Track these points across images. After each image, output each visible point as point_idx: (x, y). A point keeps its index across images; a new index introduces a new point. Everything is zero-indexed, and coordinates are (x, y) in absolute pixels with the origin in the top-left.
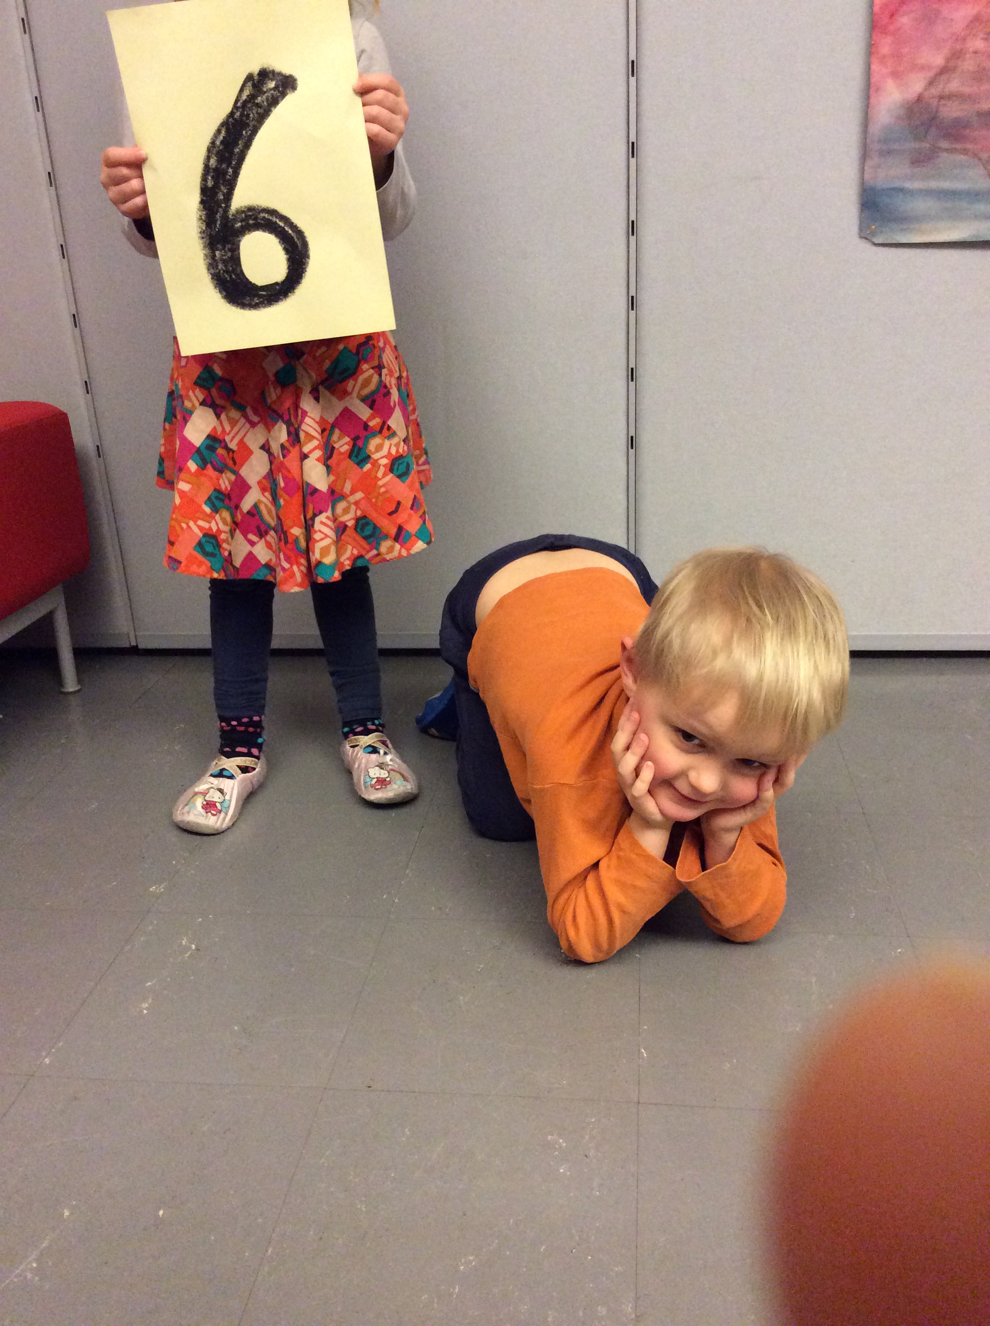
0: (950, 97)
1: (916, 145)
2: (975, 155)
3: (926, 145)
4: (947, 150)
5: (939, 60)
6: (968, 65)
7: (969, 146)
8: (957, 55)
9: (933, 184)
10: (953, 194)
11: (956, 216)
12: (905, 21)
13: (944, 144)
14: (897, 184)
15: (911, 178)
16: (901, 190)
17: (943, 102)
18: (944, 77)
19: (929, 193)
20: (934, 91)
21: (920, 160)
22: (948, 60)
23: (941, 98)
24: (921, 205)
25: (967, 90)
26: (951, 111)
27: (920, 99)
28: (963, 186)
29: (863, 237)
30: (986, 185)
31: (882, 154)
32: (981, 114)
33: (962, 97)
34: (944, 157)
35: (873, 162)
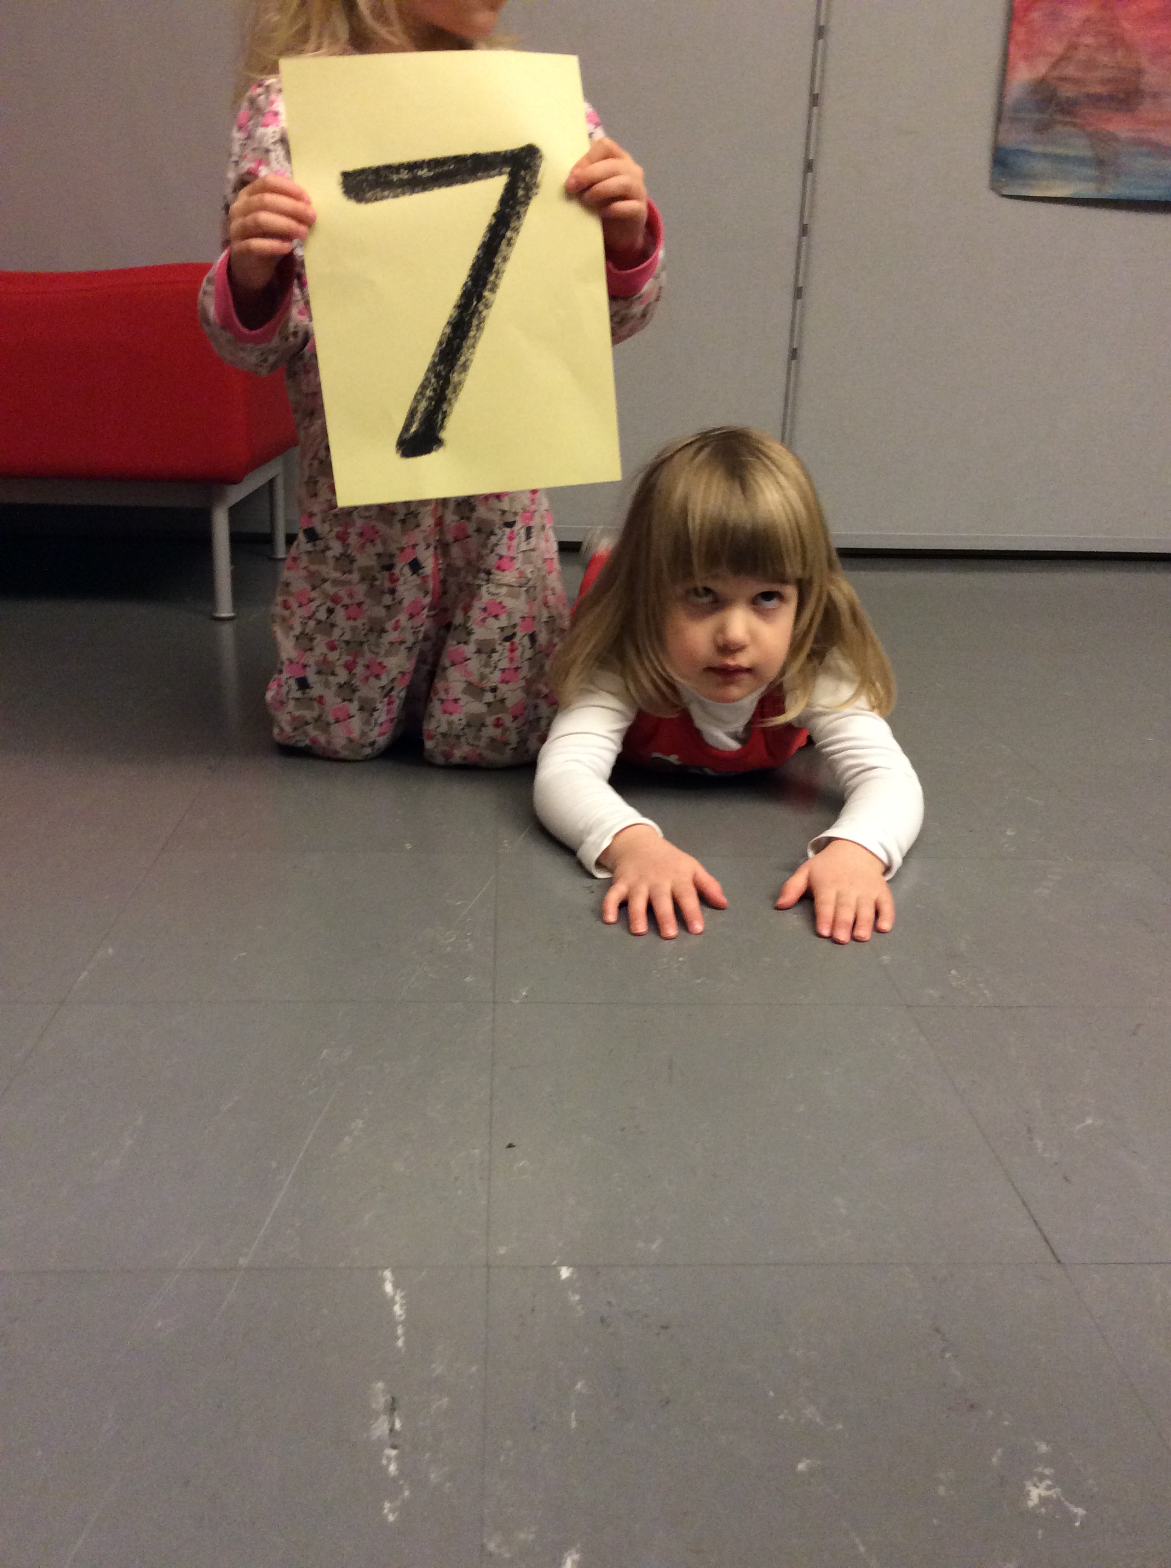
0: (1066, 79)
2: (1082, 128)
3: (1046, 116)
4: (1060, 122)
5: (1059, 49)
6: (1081, 55)
8: (1073, 47)
10: (1066, 159)
11: (1063, 177)
12: (1036, 15)
13: (1059, 117)
14: (1023, 147)
15: (1034, 142)
16: (1023, 151)
17: (1061, 83)
18: (1063, 63)
20: (1056, 74)
21: (1042, 128)
22: (1066, 50)
23: (1060, 79)
24: (1039, 166)
25: (1079, 75)
27: (1044, 79)
28: (1071, 152)
29: (993, 189)
30: (1087, 153)
31: (1014, 120)
32: (1088, 96)
33: (1076, 81)
34: (1059, 128)
35: (1004, 127)
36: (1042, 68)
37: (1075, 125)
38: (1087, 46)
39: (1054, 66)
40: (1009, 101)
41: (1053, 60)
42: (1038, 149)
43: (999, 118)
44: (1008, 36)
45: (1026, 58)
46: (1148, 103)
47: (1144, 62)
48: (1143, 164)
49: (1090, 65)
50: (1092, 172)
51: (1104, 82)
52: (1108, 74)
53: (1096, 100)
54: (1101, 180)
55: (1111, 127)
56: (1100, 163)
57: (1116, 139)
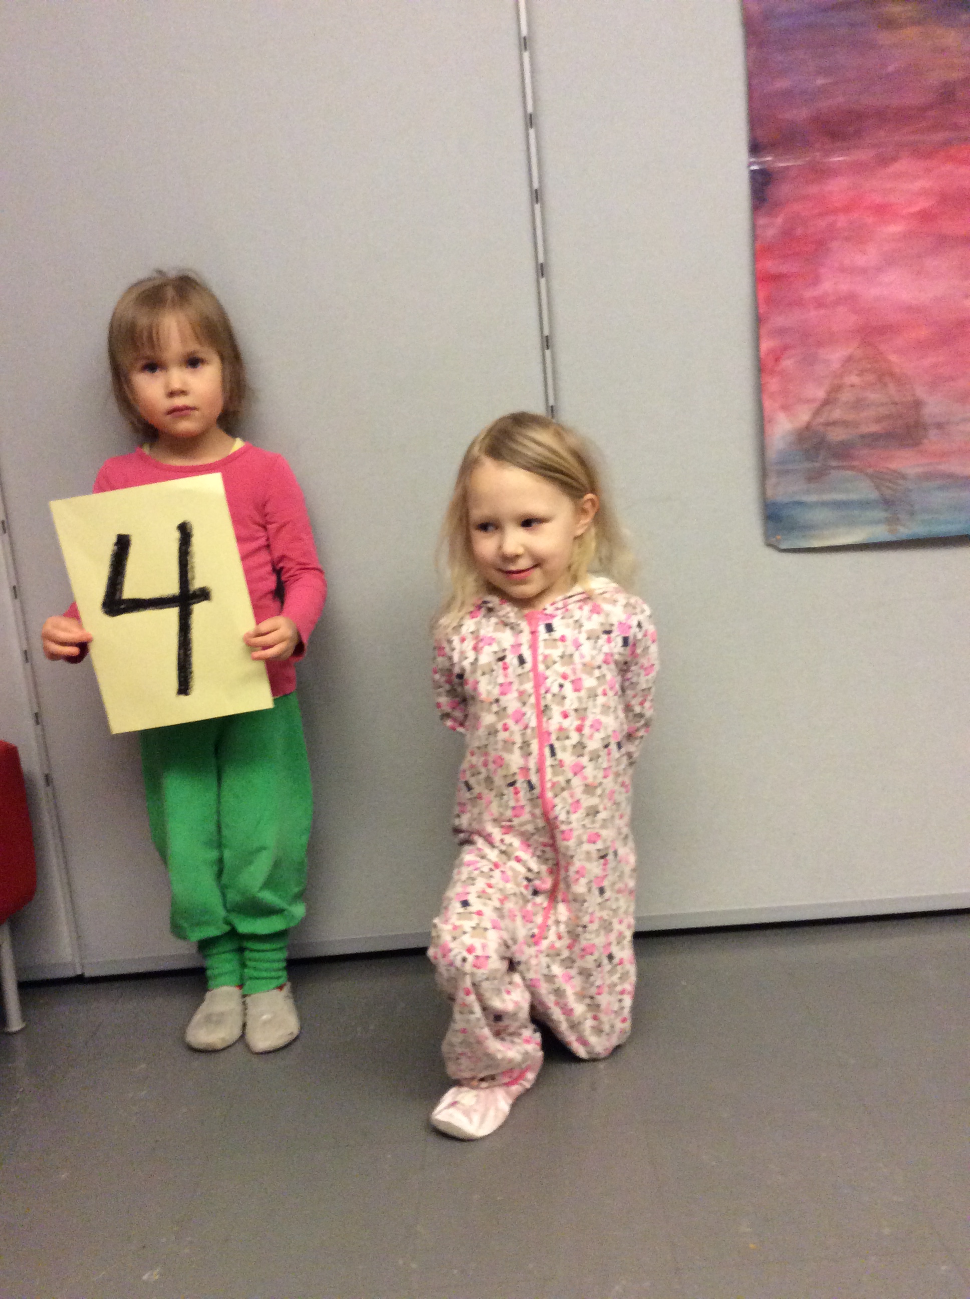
0: (834, 423)
2: (861, 471)
3: (817, 465)
4: (838, 468)
6: (846, 396)
7: (855, 463)
8: (836, 389)
9: (828, 497)
10: (846, 504)
11: (852, 523)
13: (834, 463)
14: (796, 498)
15: (808, 492)
16: (800, 503)
17: (829, 428)
18: (828, 408)
19: (824, 504)
20: (821, 420)
21: (815, 477)
23: (828, 424)
24: (818, 515)
25: (849, 417)
27: (808, 427)
28: (854, 496)
29: (770, 545)
30: (874, 495)
31: (781, 473)
32: (863, 437)
33: (845, 423)
34: (834, 473)
35: (772, 480)
36: (804, 416)
37: (852, 468)
38: (852, 386)
39: (817, 413)
40: (772, 454)
41: (815, 405)
42: (813, 498)
43: (764, 473)
44: (760, 390)
45: (785, 408)
46: (933, 434)
47: (921, 392)
48: (939, 498)
49: (858, 404)
50: (881, 514)
51: (878, 420)
52: (883, 411)
53: (872, 440)
54: (893, 521)
55: (893, 466)
56: (887, 503)
57: (904, 477)
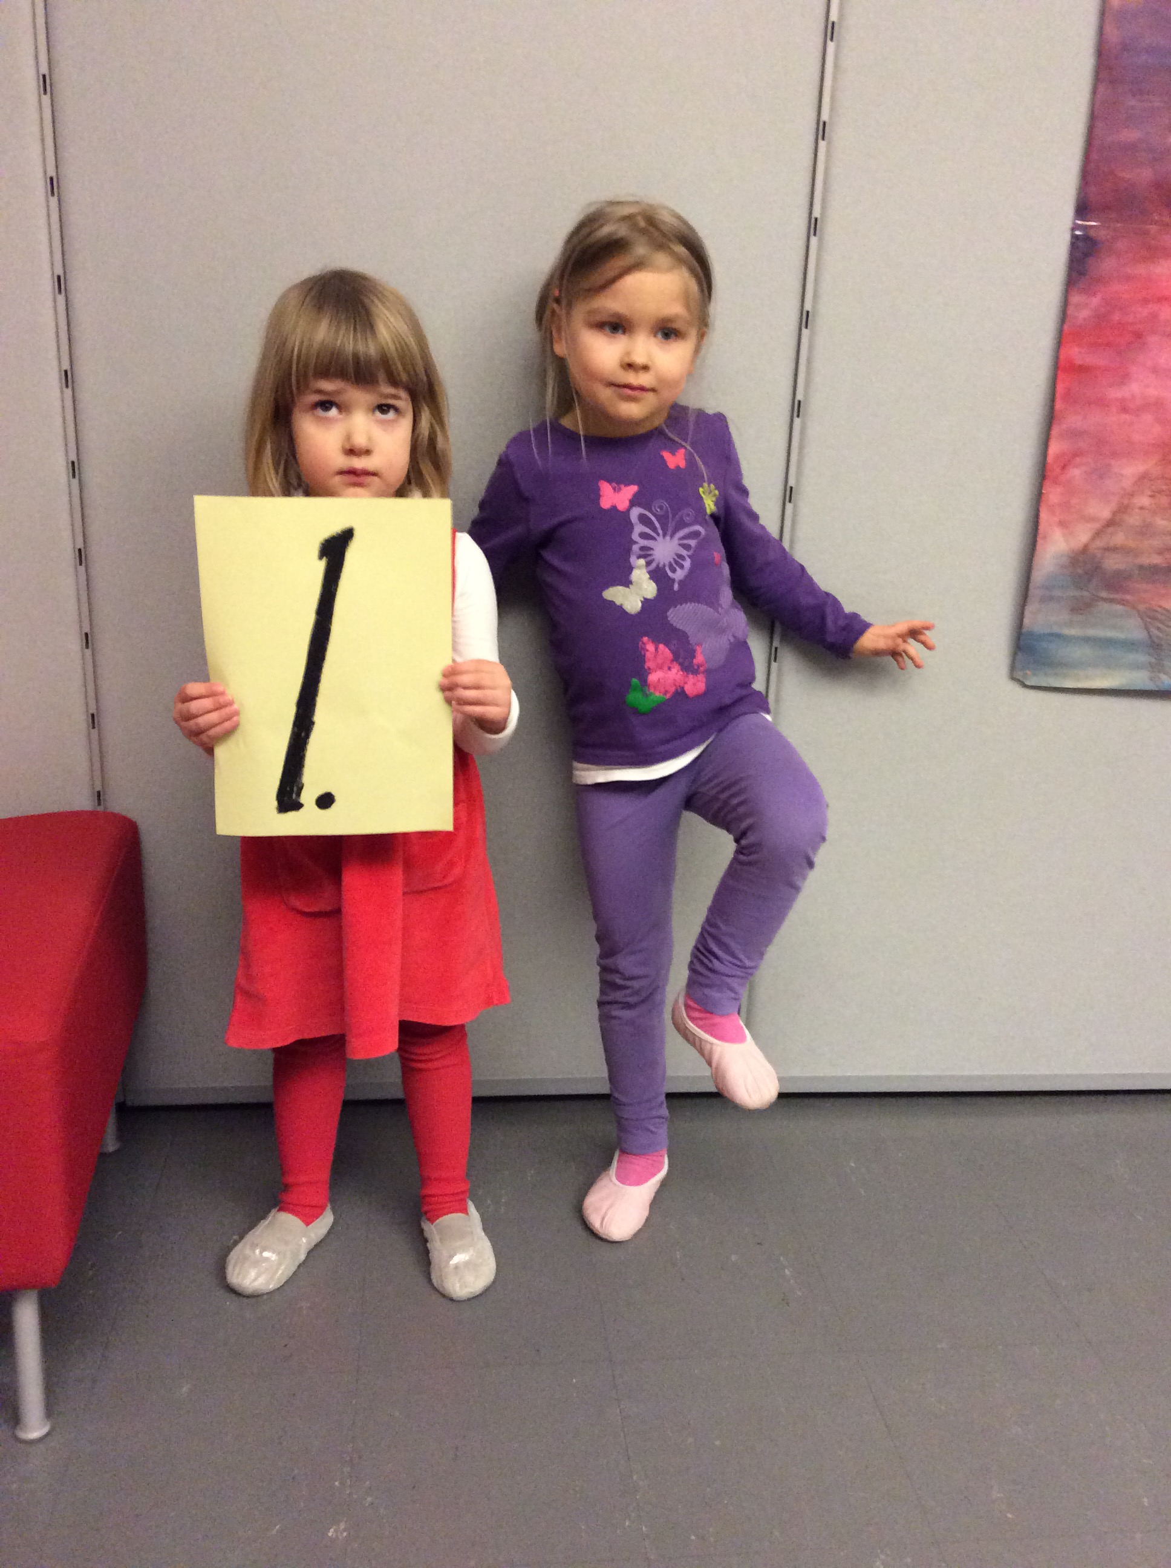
0: (1114, 549)
1: (1077, 593)
2: (1134, 608)
3: (1086, 594)
4: (1105, 600)
5: (1106, 513)
6: (1134, 519)
7: (1128, 597)
8: (1123, 509)
9: (1091, 632)
10: (1109, 642)
11: (1110, 665)
12: (1076, 473)
13: (1104, 594)
14: (1056, 629)
15: (1070, 624)
16: (1058, 636)
17: (1107, 554)
18: (1111, 529)
19: (1087, 640)
20: (1100, 543)
21: (1081, 608)
22: (1114, 513)
23: (1107, 549)
24: (1078, 652)
25: (1131, 543)
26: (1113, 563)
27: (1085, 549)
28: (1119, 635)
29: (1014, 679)
30: (1141, 635)
31: (1043, 600)
33: (1125, 550)
35: (1031, 607)
36: (1083, 536)
37: (1122, 602)
38: (1141, 508)
39: (1098, 534)
40: (1039, 576)
41: (1097, 526)
42: (1075, 632)
43: (1024, 597)
44: (1038, 498)
45: (1062, 524)
50: (1142, 658)
51: (1162, 551)
52: (1169, 541)
53: (1151, 573)
54: (1156, 667)
55: (1168, 605)
56: (1154, 646)
